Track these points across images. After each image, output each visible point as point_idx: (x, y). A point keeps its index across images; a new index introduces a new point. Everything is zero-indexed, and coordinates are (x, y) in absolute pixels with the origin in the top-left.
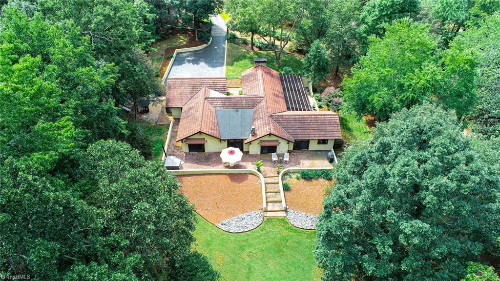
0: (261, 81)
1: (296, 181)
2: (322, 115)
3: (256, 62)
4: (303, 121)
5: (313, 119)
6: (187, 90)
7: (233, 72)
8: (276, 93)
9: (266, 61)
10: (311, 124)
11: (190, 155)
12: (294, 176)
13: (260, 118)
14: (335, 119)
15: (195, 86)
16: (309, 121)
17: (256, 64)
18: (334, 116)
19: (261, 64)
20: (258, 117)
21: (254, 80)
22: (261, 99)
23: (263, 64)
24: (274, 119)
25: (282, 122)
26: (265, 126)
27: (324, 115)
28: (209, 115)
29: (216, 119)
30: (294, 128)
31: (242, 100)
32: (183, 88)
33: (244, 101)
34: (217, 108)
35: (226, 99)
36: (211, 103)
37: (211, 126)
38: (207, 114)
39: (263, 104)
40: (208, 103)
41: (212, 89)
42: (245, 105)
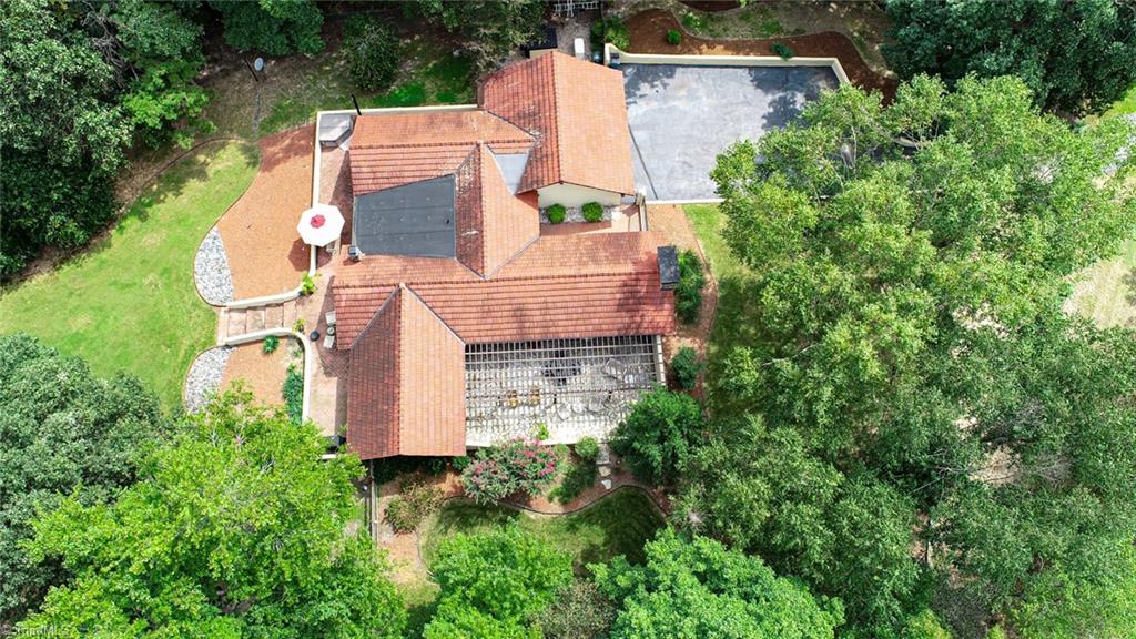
12: (296, 361)
15: (537, 117)
28: (421, 161)
29: (418, 179)
30: (371, 347)
31: (475, 227)
32: (531, 94)
33: (474, 232)
34: (457, 179)
35: (478, 191)
36: (467, 162)
37: (385, 171)
38: (423, 155)
39: (460, 272)
40: (467, 154)
41: (530, 156)
42: (465, 237)
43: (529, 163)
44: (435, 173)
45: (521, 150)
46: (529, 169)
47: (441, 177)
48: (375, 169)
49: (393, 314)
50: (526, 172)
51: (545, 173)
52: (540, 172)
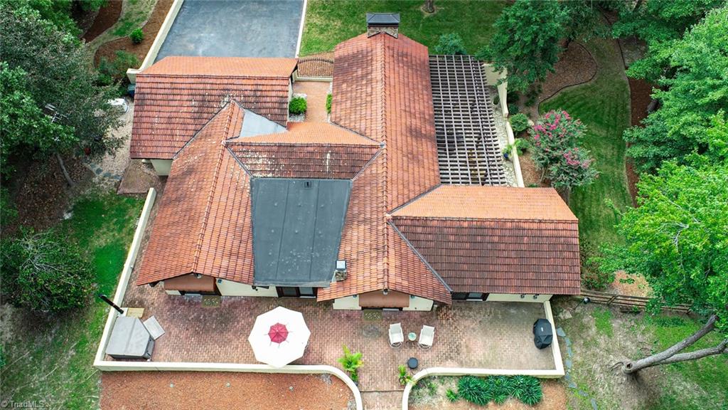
0: (379, 87)
1: (446, 403)
2: (533, 221)
3: (371, 25)
4: (479, 239)
5: (507, 233)
6: (186, 109)
7: (322, 31)
8: (416, 123)
9: (397, 24)
10: (502, 246)
11: (183, 303)
12: (441, 390)
13: (365, 221)
14: (568, 233)
15: (207, 98)
16: (496, 239)
17: (372, 29)
18: (566, 226)
19: (384, 30)
20: (359, 214)
21: (362, 78)
22: (374, 151)
23: (389, 31)
24: (402, 228)
25: (422, 237)
26: (374, 254)
27: (540, 222)
28: (230, 203)
29: (249, 213)
30: (454, 259)
31: (323, 154)
32: (176, 103)
33: (328, 156)
34: (258, 175)
35: (282, 149)
36: (242, 160)
37: (230, 242)
38: (223, 199)
39: (376, 169)
40: (233, 160)
41: (249, 109)
42: (331, 167)
43: (257, 111)
44: (246, 195)
45: (241, 115)
46: (263, 111)
47: (251, 190)
48: (227, 252)
49: (419, 230)
50: (265, 115)
51: (274, 94)
52: (271, 99)
